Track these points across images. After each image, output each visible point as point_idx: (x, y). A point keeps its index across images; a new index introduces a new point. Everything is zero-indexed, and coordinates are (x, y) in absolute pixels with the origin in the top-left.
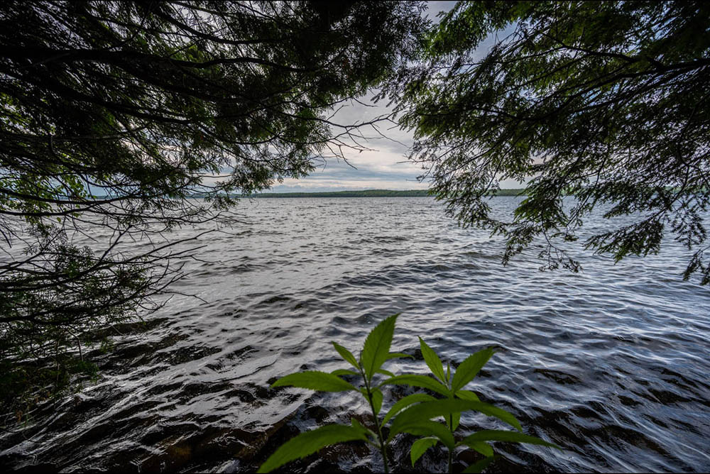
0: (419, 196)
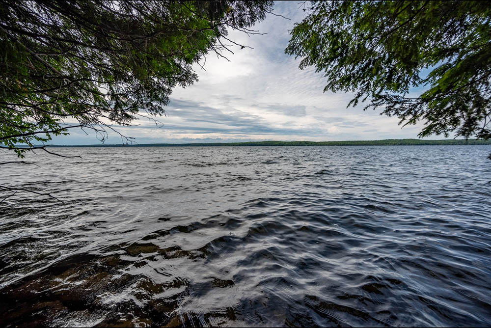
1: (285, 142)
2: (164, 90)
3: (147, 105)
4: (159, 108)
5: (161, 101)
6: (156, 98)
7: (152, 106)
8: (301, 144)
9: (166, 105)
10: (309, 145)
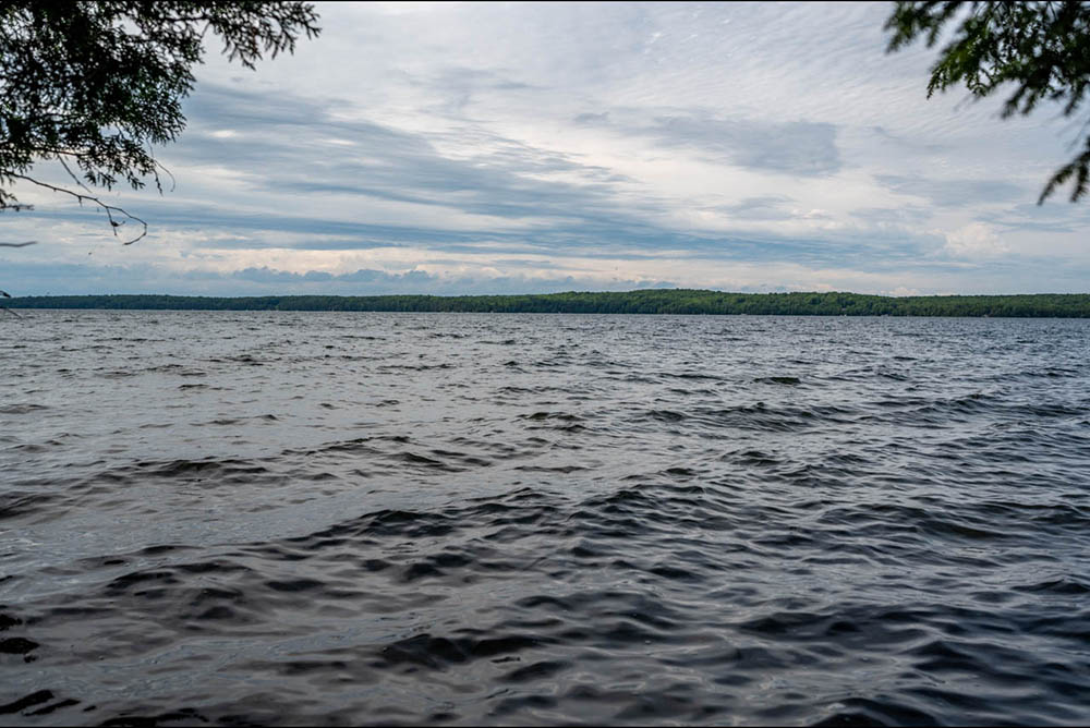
0: (821, 314)
1: (741, 298)
2: (157, 71)
3: (74, 136)
4: (131, 148)
5: (138, 119)
6: (118, 106)
7: (97, 138)
8: (816, 308)
9: (164, 138)
10: (857, 314)
